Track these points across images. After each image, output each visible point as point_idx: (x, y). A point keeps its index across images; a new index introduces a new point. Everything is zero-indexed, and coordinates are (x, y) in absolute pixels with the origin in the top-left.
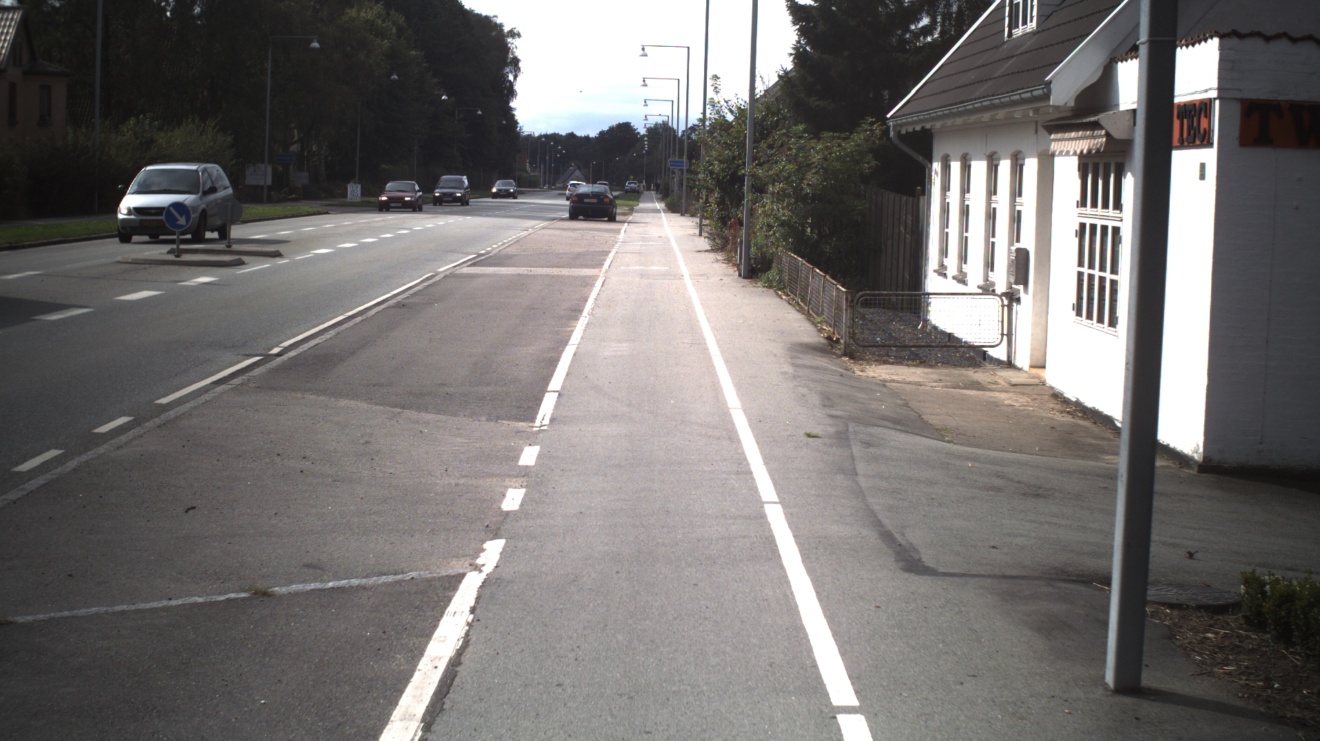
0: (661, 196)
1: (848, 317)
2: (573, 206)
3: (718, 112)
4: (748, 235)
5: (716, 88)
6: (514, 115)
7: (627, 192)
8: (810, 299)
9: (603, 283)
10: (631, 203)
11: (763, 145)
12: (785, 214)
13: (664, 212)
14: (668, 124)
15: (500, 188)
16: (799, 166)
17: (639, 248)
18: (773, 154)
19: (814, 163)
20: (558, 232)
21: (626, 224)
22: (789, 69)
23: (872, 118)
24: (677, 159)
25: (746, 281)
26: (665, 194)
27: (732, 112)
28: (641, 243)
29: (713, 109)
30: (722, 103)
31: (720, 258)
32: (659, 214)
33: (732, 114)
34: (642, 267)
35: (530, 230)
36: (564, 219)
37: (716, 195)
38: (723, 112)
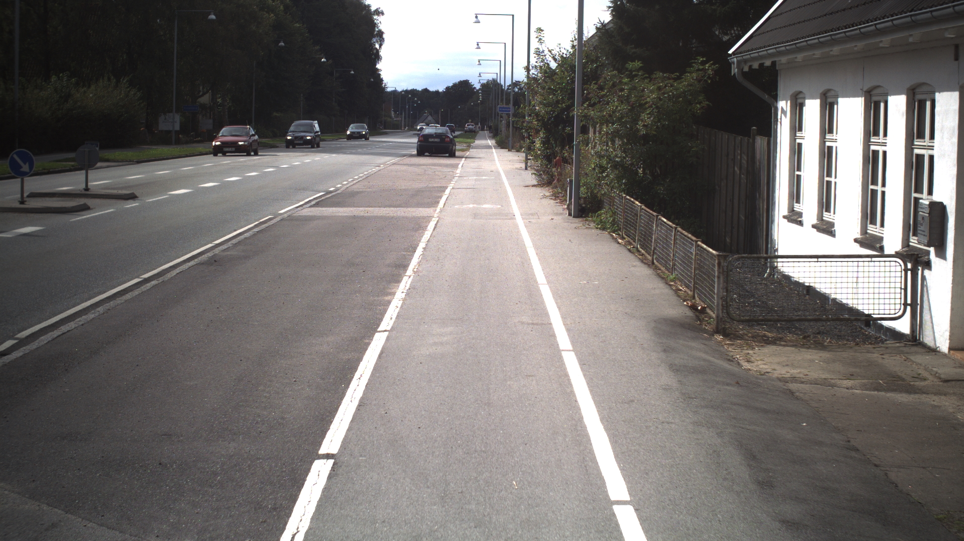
0: (492, 134)
1: (721, 286)
2: (420, 145)
3: (543, 61)
4: (578, 175)
5: (540, 39)
6: (380, 75)
7: (466, 132)
8: (655, 249)
9: (436, 225)
10: (469, 140)
11: (593, 87)
12: (618, 154)
13: (495, 148)
14: (497, 81)
15: (353, 130)
16: (632, 106)
17: (473, 182)
18: (604, 95)
19: (646, 103)
20: (404, 168)
21: (464, 159)
22: (606, 22)
23: (702, 58)
24: (504, 106)
25: (577, 220)
26: (495, 133)
27: (555, 60)
28: (475, 178)
29: (537, 58)
30: (546, 52)
31: (548, 194)
32: (491, 150)
33: (555, 62)
34: (475, 205)
35: (382, 166)
36: (412, 156)
37: (542, 135)
38: (547, 60)
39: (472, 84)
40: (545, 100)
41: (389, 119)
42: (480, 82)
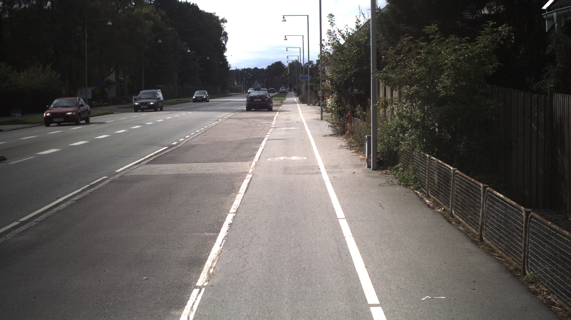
0: (296, 94)
2: (248, 103)
3: (334, 39)
4: (375, 133)
5: (332, 23)
6: (226, 59)
7: (280, 93)
10: (282, 98)
13: (298, 104)
14: (298, 61)
15: (197, 96)
16: (430, 68)
17: (284, 133)
20: (236, 121)
21: (278, 112)
24: (304, 76)
25: (376, 172)
26: (298, 93)
27: (343, 37)
28: (285, 128)
29: (329, 37)
30: (337, 32)
31: (344, 144)
32: (296, 105)
33: (344, 39)
34: (285, 157)
35: (220, 120)
36: (243, 111)
37: (335, 96)
38: (337, 39)
39: (283, 63)
40: (337, 68)
41: (233, 87)
42: (288, 62)
